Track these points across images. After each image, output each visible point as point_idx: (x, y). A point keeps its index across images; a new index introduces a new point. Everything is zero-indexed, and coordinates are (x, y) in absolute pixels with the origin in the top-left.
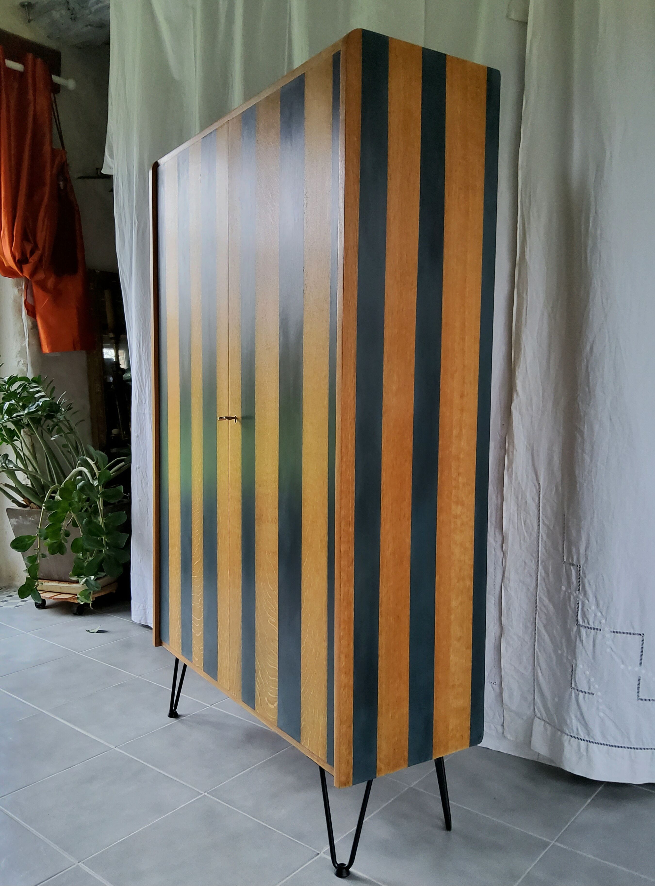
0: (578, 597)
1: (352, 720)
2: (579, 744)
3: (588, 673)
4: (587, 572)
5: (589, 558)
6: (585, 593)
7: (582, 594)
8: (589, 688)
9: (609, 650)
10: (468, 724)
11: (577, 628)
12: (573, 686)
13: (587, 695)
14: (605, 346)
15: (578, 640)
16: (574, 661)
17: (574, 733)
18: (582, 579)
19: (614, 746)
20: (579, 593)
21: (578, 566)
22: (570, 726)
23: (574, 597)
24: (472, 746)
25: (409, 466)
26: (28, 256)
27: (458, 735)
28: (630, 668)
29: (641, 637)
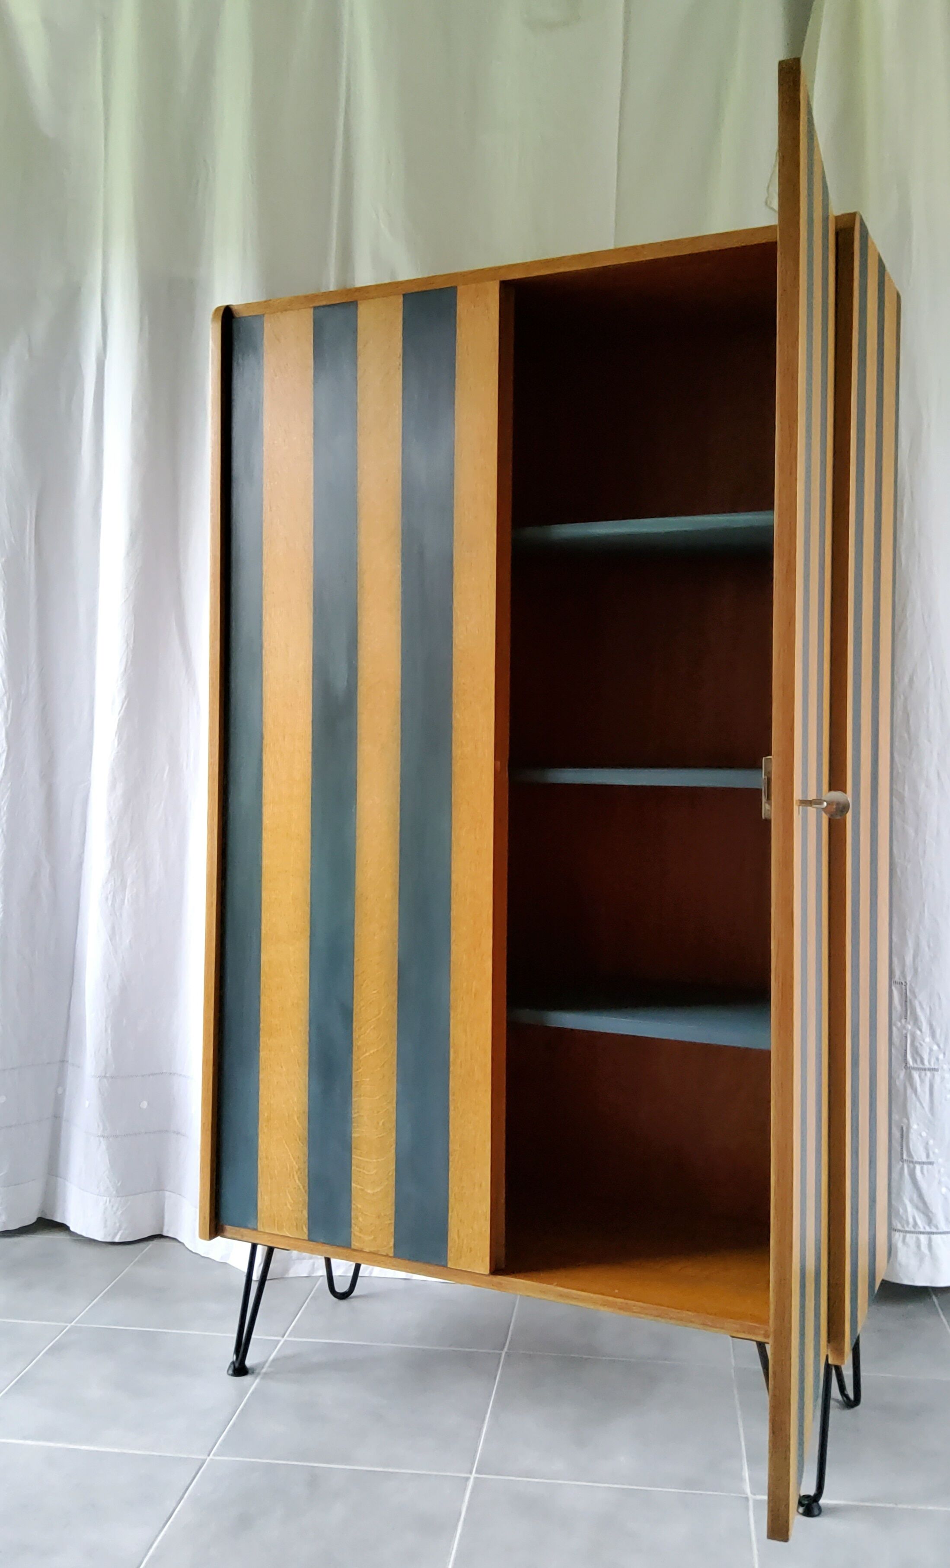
0: (904, 1028)
2: (918, 1240)
3: (924, 1134)
4: (917, 990)
5: (919, 970)
6: (916, 1020)
7: (911, 1023)
8: (928, 1156)
11: (906, 1072)
12: (905, 1157)
13: (925, 1167)
14: (929, 679)
15: (909, 1090)
16: (905, 1120)
17: (911, 1226)
18: (910, 1000)
20: (906, 1022)
21: (902, 983)
22: (904, 1217)
23: (898, 1029)
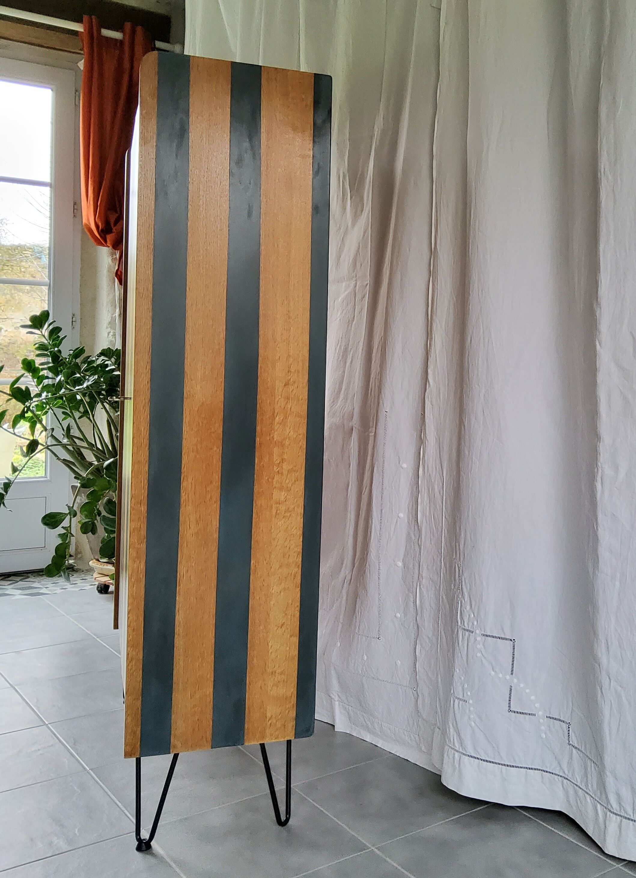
0: (458, 597)
1: (140, 692)
2: (454, 755)
3: (463, 678)
4: (464, 570)
5: (466, 555)
6: (463, 592)
7: (461, 595)
8: (463, 695)
9: (479, 655)
10: (293, 714)
11: (457, 629)
12: (452, 692)
13: (461, 702)
15: (457, 642)
17: (451, 744)
18: (461, 577)
19: (485, 761)
20: (459, 593)
22: (449, 735)
24: (299, 738)
25: (217, 451)
26: (112, 226)
27: (279, 725)
28: (501, 675)
29: (512, 642)
